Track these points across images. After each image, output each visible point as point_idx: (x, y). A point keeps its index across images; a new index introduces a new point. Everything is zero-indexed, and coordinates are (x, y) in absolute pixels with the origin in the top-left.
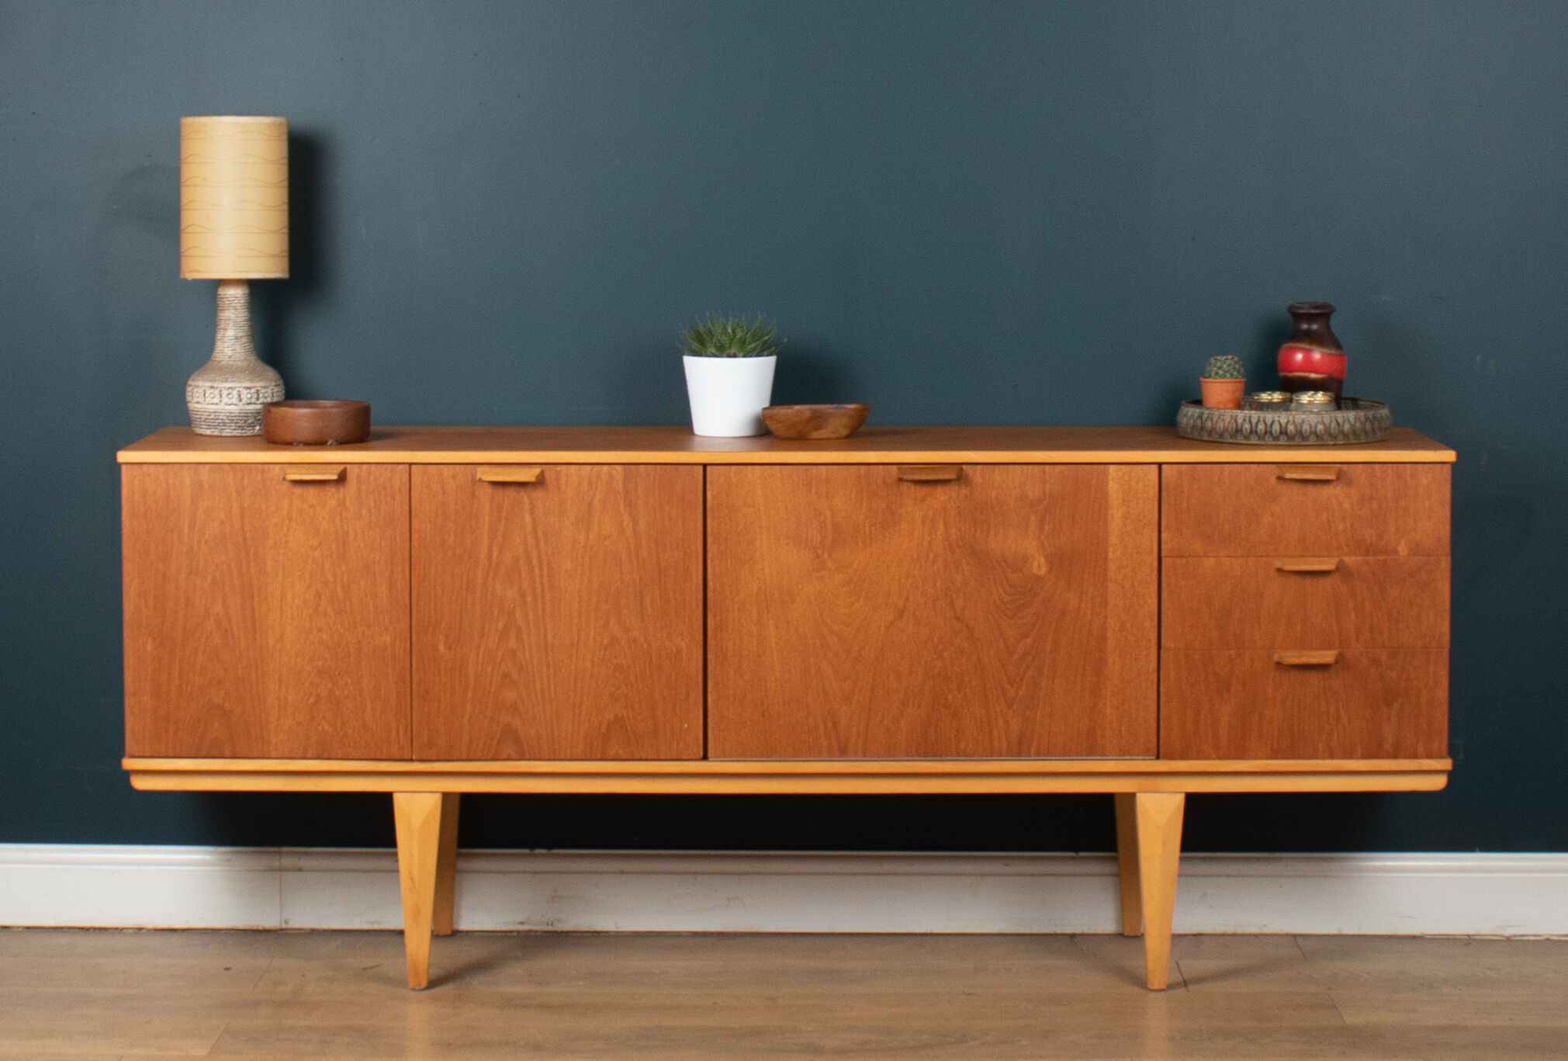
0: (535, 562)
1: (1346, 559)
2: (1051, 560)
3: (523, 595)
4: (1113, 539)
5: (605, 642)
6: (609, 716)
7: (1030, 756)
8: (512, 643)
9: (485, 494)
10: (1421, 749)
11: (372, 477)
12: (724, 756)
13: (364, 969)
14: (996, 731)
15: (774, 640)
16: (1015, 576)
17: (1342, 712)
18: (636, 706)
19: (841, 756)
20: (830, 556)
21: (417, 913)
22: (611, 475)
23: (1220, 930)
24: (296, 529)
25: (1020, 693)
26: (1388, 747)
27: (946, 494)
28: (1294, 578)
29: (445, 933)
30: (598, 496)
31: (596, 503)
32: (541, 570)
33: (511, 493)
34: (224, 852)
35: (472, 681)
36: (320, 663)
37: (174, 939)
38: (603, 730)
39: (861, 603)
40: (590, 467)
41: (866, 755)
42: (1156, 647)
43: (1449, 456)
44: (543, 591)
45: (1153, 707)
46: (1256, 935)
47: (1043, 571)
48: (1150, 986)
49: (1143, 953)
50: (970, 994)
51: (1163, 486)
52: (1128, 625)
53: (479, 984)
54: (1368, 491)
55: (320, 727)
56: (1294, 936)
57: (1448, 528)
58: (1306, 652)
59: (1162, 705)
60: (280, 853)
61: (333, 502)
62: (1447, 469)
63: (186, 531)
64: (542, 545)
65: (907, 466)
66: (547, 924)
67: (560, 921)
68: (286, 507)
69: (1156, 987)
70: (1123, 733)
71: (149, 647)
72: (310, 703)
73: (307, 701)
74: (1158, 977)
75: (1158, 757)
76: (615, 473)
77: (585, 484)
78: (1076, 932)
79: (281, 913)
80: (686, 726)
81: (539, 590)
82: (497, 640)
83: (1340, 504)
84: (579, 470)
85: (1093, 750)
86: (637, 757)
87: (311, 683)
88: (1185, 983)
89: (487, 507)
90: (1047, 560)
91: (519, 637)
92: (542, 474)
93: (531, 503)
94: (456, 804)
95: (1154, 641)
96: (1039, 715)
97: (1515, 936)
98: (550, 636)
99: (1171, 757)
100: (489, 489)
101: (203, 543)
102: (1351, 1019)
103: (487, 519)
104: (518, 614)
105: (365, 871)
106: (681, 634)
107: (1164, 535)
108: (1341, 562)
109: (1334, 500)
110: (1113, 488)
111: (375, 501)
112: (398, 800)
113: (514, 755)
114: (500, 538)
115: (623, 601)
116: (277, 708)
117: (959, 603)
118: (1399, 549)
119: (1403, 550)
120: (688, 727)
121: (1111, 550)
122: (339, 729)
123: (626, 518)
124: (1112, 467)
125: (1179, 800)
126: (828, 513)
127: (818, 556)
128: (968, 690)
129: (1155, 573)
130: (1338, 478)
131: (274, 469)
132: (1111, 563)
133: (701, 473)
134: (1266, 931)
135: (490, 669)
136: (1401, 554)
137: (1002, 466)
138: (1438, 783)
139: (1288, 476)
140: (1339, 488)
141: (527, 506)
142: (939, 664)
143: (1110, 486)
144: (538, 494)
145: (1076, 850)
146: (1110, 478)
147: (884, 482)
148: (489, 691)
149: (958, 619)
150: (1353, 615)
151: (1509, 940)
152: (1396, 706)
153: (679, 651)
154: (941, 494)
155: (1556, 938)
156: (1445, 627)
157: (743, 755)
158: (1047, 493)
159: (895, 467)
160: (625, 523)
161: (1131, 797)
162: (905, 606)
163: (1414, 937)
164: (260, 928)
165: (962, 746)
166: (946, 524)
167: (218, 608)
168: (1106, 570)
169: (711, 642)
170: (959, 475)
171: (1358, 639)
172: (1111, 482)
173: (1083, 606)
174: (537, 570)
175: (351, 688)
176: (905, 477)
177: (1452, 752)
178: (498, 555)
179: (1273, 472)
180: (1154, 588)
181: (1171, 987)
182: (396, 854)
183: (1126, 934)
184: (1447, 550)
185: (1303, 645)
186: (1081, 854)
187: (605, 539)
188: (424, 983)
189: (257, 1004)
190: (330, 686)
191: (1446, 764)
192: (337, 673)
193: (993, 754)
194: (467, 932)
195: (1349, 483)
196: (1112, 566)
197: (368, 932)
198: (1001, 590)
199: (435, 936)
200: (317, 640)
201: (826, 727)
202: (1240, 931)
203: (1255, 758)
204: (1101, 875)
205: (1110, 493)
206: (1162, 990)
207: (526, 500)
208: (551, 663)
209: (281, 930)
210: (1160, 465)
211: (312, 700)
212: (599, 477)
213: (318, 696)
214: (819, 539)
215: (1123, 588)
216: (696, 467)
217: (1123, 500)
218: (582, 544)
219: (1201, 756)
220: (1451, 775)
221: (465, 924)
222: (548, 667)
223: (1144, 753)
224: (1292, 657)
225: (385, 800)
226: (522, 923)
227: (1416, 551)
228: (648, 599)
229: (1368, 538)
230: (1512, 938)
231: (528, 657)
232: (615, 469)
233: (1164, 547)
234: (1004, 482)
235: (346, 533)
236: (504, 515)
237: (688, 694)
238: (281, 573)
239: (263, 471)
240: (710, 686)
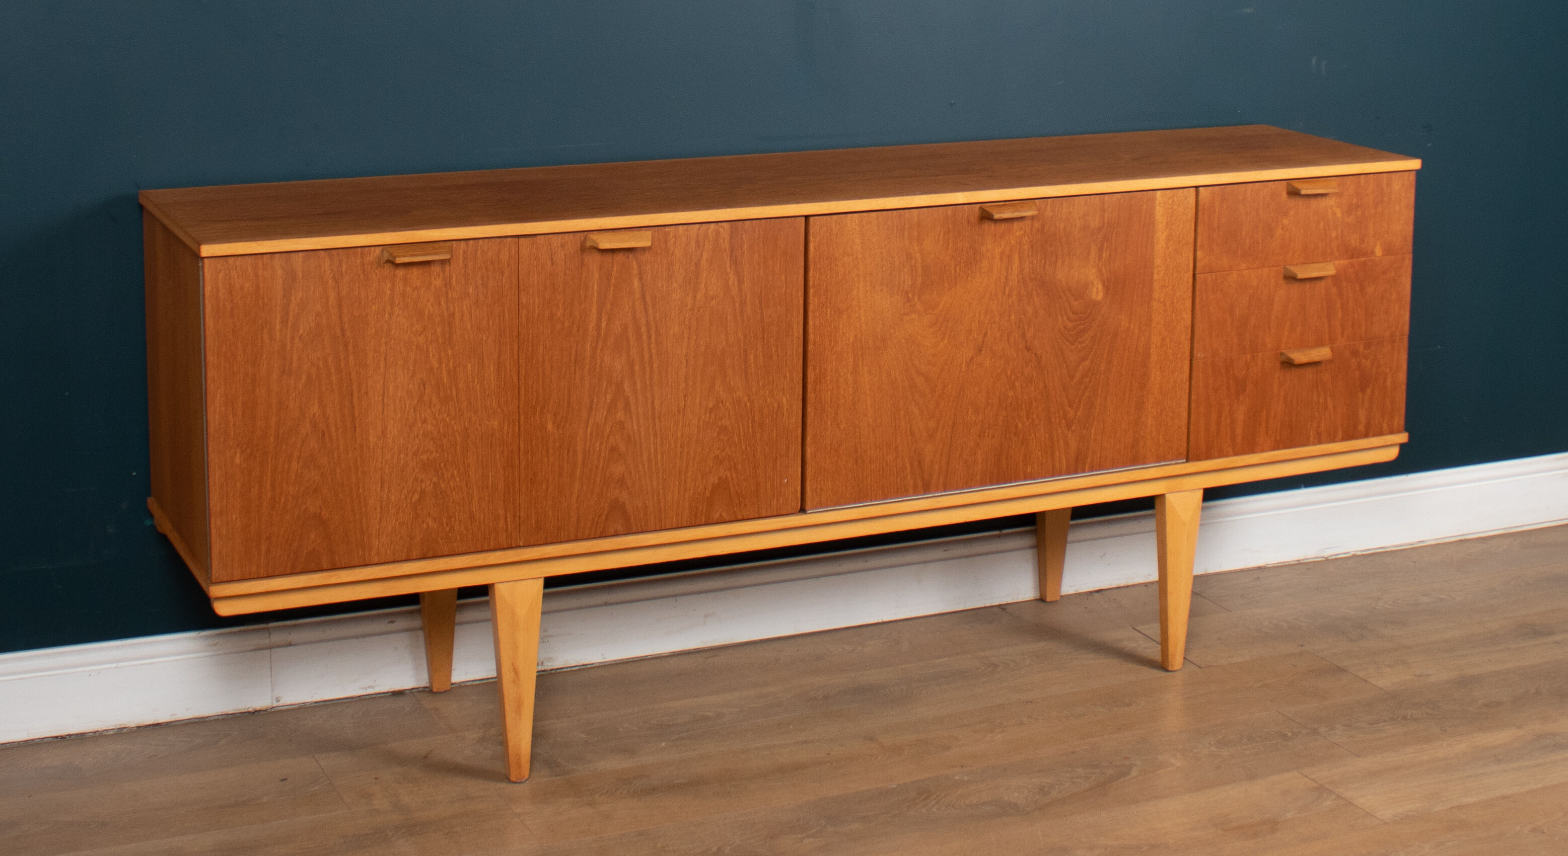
0: (643, 329)
2: (1109, 286)
3: (631, 364)
4: (1158, 261)
5: (711, 405)
6: (713, 479)
7: (1084, 472)
8: (620, 415)
9: (595, 263)
10: (1385, 426)
11: (479, 252)
12: (820, 508)
14: (1057, 453)
15: (867, 386)
16: (1077, 303)
17: (1329, 400)
18: (740, 467)
19: (924, 494)
20: (919, 299)
22: (717, 233)
23: (1115, 585)
24: (399, 315)
25: (1079, 414)
26: (1361, 428)
28: (1297, 284)
30: (705, 256)
31: (703, 261)
32: (649, 337)
35: (583, 459)
36: (425, 457)
38: (708, 494)
39: (946, 342)
40: (697, 226)
41: (947, 489)
42: (1187, 358)
43: (1415, 164)
44: (651, 358)
45: (1185, 414)
47: (1100, 297)
48: (1170, 669)
51: (1200, 207)
52: (1168, 340)
54: (1355, 200)
55: (425, 525)
57: (1411, 228)
58: (1305, 351)
59: (1192, 411)
61: (438, 282)
62: (1412, 177)
63: (278, 327)
64: (650, 310)
65: (989, 204)
68: (389, 292)
69: (1176, 667)
70: (1161, 440)
71: (238, 460)
72: (414, 500)
73: (411, 499)
75: (1188, 461)
76: (721, 229)
77: (693, 244)
79: (272, 693)
80: (786, 481)
81: (646, 357)
82: (605, 414)
83: (1334, 214)
84: (691, 230)
86: (740, 518)
87: (416, 479)
89: (596, 275)
90: (1104, 285)
91: (627, 406)
92: (653, 237)
93: (640, 267)
95: (1188, 353)
96: (1093, 431)
97: (1332, 556)
98: (657, 402)
99: (1198, 459)
100: (599, 257)
101: (297, 340)
103: (596, 288)
104: (626, 384)
106: (783, 390)
107: (1198, 253)
109: (1330, 211)
110: (1160, 214)
111: (483, 278)
112: (500, 589)
113: (620, 529)
114: (609, 307)
115: (728, 361)
116: (379, 510)
117: (1030, 334)
118: (1374, 250)
119: (1378, 252)
120: (788, 482)
121: (1156, 271)
122: (445, 525)
123: (732, 277)
124: (1159, 193)
125: (1198, 494)
126: (918, 255)
127: (909, 300)
128: (1035, 416)
129: (1189, 289)
131: (374, 252)
132: (1155, 284)
133: (803, 225)
135: (598, 444)
136: (1377, 254)
137: (1069, 198)
138: (1392, 453)
139: (1299, 191)
141: (635, 272)
142: (1011, 394)
143: (1157, 211)
144: (647, 257)
146: (1157, 202)
147: (968, 222)
148: (597, 468)
149: (1028, 349)
150: (1340, 314)
151: (1328, 560)
152: (1369, 391)
153: (780, 407)
156: (1405, 317)
158: (1106, 222)
159: (978, 206)
160: (731, 281)
162: (983, 341)
164: (251, 710)
165: (1029, 470)
166: (1020, 258)
167: (315, 409)
168: (1151, 290)
169: (811, 395)
171: (1340, 334)
172: (1158, 208)
173: (1132, 326)
174: (645, 337)
175: (458, 479)
176: (985, 216)
178: (607, 324)
179: (1282, 189)
180: (1188, 304)
183: (1049, 601)
184: (1410, 248)
185: (1302, 346)
187: (712, 300)
190: (435, 479)
191: (1403, 438)
192: (442, 465)
195: (1342, 194)
196: (1156, 286)
198: (1065, 317)
200: (422, 431)
201: (912, 465)
202: (1131, 582)
203: (1263, 451)
205: (1157, 218)
206: (1180, 670)
207: (635, 264)
208: (658, 433)
210: (1197, 187)
211: (416, 497)
212: (706, 236)
213: (423, 492)
214: (910, 283)
215: (1165, 305)
216: (798, 219)
217: (1167, 223)
218: (689, 306)
220: (1405, 445)
222: (655, 435)
223: (1175, 458)
227: (1388, 250)
228: (752, 357)
229: (1353, 242)
230: (1330, 558)
231: (635, 427)
232: (722, 227)
233: (1198, 265)
234: (1070, 213)
235: (452, 315)
236: (613, 281)
237: (788, 448)
238: (382, 364)
239: (362, 253)
240: (809, 438)
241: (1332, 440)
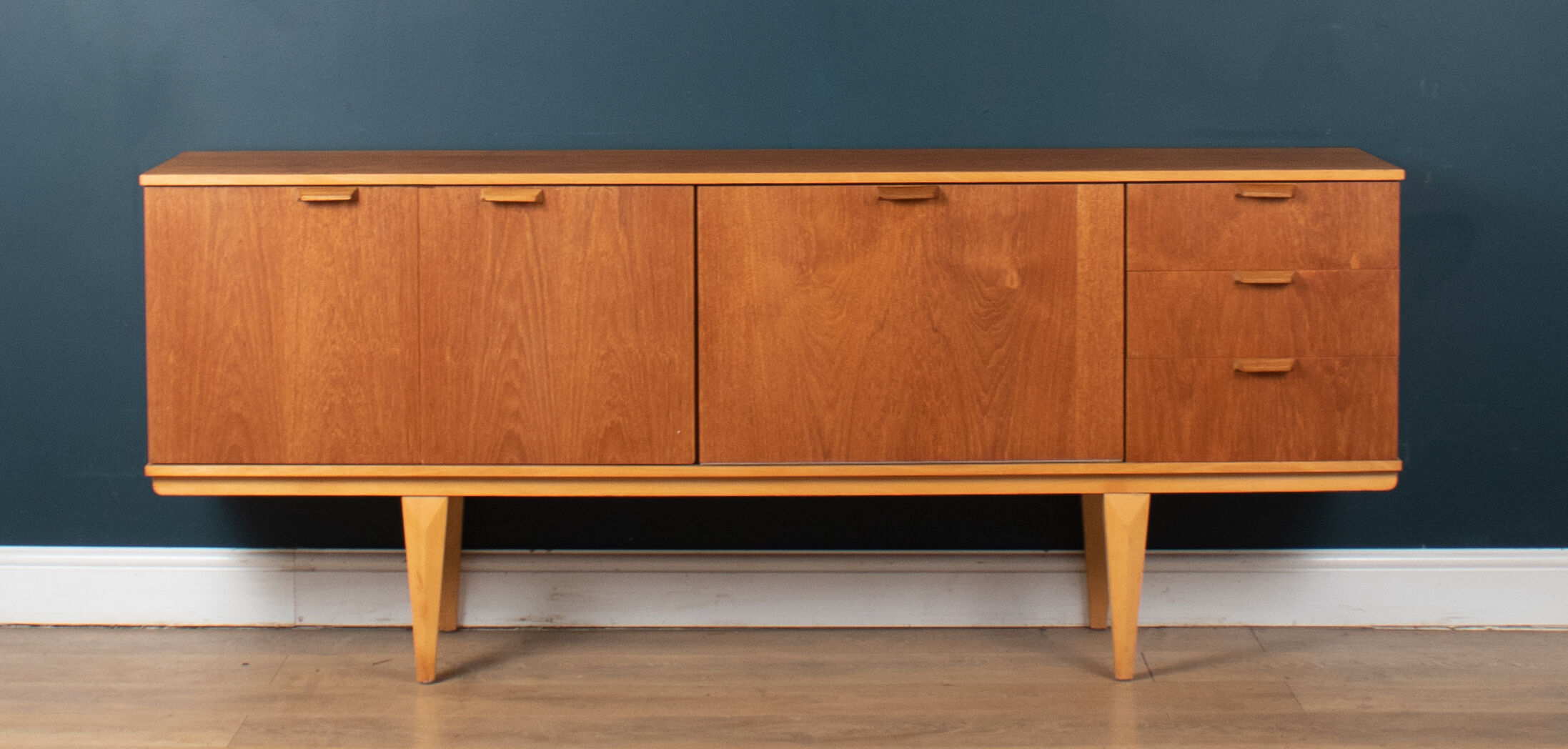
0: (536, 278)
1: (1301, 272)
2: (1023, 274)
3: (525, 309)
4: (1082, 255)
5: (602, 353)
6: (606, 423)
7: (1003, 459)
8: (515, 354)
9: (488, 214)
10: (1372, 451)
11: (381, 198)
12: (714, 461)
13: (374, 664)
14: (972, 437)
15: (762, 351)
16: (989, 289)
17: (1298, 416)
18: (632, 413)
19: (825, 461)
20: (814, 271)
21: (425, 610)
22: (607, 196)
23: (1181, 623)
24: (310, 247)
25: (995, 400)
26: (1341, 449)
27: (924, 212)
28: (1251, 291)
29: (452, 630)
30: (595, 215)
31: (593, 221)
32: (542, 286)
33: (513, 212)
34: (240, 554)
35: (476, 390)
36: (333, 374)
37: (195, 637)
38: (600, 436)
39: (844, 315)
40: (587, 188)
41: (849, 460)
42: (1122, 356)
43: (1399, 174)
44: (543, 304)
45: (1120, 413)
46: (1215, 628)
47: (1015, 285)
48: (1118, 677)
49: (1110, 644)
50: (948, 685)
51: (1129, 203)
52: (1096, 335)
53: (483, 679)
54: (1322, 208)
55: (333, 434)
56: (1251, 628)
57: (1397, 242)
58: (1263, 360)
59: (1128, 411)
60: (294, 554)
61: (346, 221)
62: (1396, 187)
63: (206, 249)
64: (542, 262)
65: (887, 186)
66: (547, 621)
67: (559, 617)
68: (302, 227)
69: (1123, 677)
70: (1093, 437)
71: (171, 360)
73: (322, 410)
74: (1125, 668)
75: (1124, 461)
76: (610, 192)
77: (583, 204)
78: (1046, 625)
79: (295, 611)
80: (679, 432)
81: (539, 304)
82: (500, 352)
83: (1296, 221)
84: (577, 191)
85: (1063, 454)
86: (633, 462)
87: (326, 392)
88: (1151, 674)
89: (491, 226)
90: (1019, 274)
91: (521, 345)
92: (542, 194)
93: (531, 222)
94: (461, 506)
95: (1121, 351)
96: (1012, 419)
97: (1460, 627)
98: (550, 347)
99: (1137, 459)
100: (492, 208)
101: (222, 263)
102: (1311, 706)
103: (490, 237)
104: (520, 326)
105: (374, 571)
106: (675, 346)
107: (1129, 250)
108: (1296, 274)
109: (1289, 217)
110: (1082, 207)
111: (386, 221)
112: (407, 504)
113: (516, 460)
114: (503, 255)
115: (619, 314)
116: (292, 417)
117: (937, 315)
118: (1351, 262)
119: (1355, 263)
120: (680, 433)
121: (1079, 264)
122: (352, 436)
123: (622, 238)
124: (1080, 186)
125: (1145, 501)
126: (811, 230)
127: (803, 272)
128: (945, 397)
129: (1122, 286)
130: (1293, 197)
131: (290, 191)
132: (1079, 276)
133: (692, 193)
134: (1226, 623)
135: (493, 379)
136: (1353, 267)
137: (976, 186)
138: (1389, 483)
139: (1246, 194)
140: (1294, 205)
141: (528, 224)
142: (918, 373)
143: (1079, 204)
144: (539, 212)
145: (1046, 548)
146: (1078, 195)
147: (865, 202)
148: (493, 399)
149: (936, 331)
150: (1308, 327)
151: (1453, 630)
152: (1349, 411)
153: (672, 362)
154: (920, 212)
155: (1497, 629)
156: (1395, 336)
157: (732, 462)
158: (1019, 210)
159: (876, 186)
160: (620, 242)
161: (1099, 498)
162: (885, 318)
163: (1364, 629)
164: (275, 625)
165: (940, 451)
166: (923, 240)
167: (237, 323)
168: (1075, 283)
169: (702, 353)
170: (936, 194)
171: (1312, 346)
172: (1079, 201)
173: (1053, 317)
174: (537, 285)
175: (363, 396)
176: (884, 196)
177: (1401, 455)
178: (501, 270)
179: (1231, 190)
180: (1121, 300)
181: (1137, 677)
182: (404, 555)
183: (1092, 627)
184: (1397, 263)
185: (1261, 354)
186: (1051, 552)
187: (602, 255)
188: (432, 678)
189: (273, 698)
190: (343, 395)
191: (1396, 465)
192: (350, 383)
193: (969, 458)
194: (471, 628)
195: (1304, 200)
196: (1080, 280)
197: (377, 628)
198: (976, 303)
199: (442, 632)
200: (331, 352)
201: (811, 433)
202: (1200, 624)
203: (1217, 460)
204: (1069, 572)
205: (1078, 211)
206: (1128, 680)
207: (527, 218)
208: (551, 373)
209: (296, 627)
210: (1125, 183)
211: (326, 408)
212: (596, 197)
214: (804, 255)
215: (1092, 300)
216: (687, 188)
217: (1091, 217)
218: (580, 261)
219: (1165, 459)
220: (1401, 475)
221: (469, 622)
222: (549, 376)
223: (1111, 457)
224: (1252, 365)
225: (394, 504)
226: (523, 620)
227: (1367, 264)
228: (642, 312)
229: (1321, 252)
230: (1457, 629)
231: (529, 367)
232: (611, 190)
233: (1129, 261)
234: (978, 200)
235: (358, 250)
236: (507, 232)
237: (680, 402)
238: (296, 288)
239: (279, 192)
240: (701, 394)
241: (1305, 457)
